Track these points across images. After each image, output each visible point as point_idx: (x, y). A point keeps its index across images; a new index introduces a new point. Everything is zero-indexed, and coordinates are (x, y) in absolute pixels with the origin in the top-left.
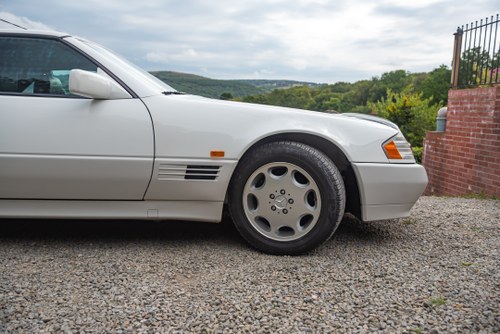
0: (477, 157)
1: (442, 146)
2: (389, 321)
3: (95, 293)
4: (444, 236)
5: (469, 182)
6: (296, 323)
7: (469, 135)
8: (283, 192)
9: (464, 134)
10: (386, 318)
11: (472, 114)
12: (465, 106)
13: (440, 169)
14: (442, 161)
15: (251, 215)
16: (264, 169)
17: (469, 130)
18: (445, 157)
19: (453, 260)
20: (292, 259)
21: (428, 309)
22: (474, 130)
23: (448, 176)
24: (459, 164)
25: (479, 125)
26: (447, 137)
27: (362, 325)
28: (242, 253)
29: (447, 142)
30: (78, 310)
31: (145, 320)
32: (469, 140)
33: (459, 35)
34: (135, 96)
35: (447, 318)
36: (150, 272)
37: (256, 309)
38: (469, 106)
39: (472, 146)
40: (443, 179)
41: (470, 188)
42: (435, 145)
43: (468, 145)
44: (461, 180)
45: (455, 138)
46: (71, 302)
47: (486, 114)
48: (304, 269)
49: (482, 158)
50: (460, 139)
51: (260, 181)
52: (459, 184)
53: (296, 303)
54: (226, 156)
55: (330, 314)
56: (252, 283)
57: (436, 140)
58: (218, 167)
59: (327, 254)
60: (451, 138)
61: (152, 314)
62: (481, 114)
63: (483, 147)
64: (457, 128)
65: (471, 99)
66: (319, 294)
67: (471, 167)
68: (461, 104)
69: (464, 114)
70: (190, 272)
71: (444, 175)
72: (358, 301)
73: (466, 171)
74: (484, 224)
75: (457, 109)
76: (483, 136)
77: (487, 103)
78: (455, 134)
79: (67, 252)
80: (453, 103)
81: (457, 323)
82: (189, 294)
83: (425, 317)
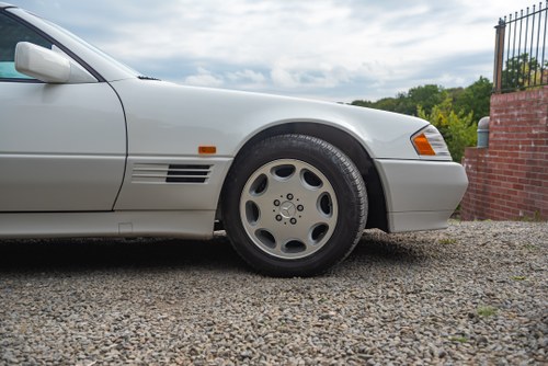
0: (528, 175)
1: (485, 164)
2: (426, 333)
3: (49, 321)
4: (492, 254)
5: (520, 206)
6: (310, 339)
7: (517, 149)
8: (290, 197)
9: (511, 148)
10: (422, 329)
11: (519, 123)
12: (510, 113)
13: (484, 193)
14: (486, 182)
15: (250, 229)
16: (266, 170)
17: (517, 143)
18: (489, 177)
19: (504, 275)
20: (304, 281)
21: (474, 319)
22: (524, 142)
23: (493, 201)
24: (507, 185)
25: (529, 136)
26: (491, 153)
27: (393, 337)
28: (240, 277)
29: (490, 159)
30: (26, 339)
31: (115, 345)
32: (517, 155)
33: (501, 28)
34: (101, 79)
35: (498, 327)
36: (122, 300)
37: (259, 327)
38: (516, 113)
39: (522, 162)
40: (489, 206)
41: (521, 214)
42: (477, 163)
43: (517, 161)
44: (509, 204)
45: (501, 154)
46: (16, 331)
47: (537, 122)
48: (318, 290)
49: (535, 176)
50: (506, 154)
51: (261, 186)
52: (508, 210)
53: (309, 319)
54: (218, 153)
55: (352, 329)
56: (253, 305)
57: (478, 158)
58: (208, 167)
59: (347, 275)
60: (495, 153)
61: (126, 338)
62: (530, 122)
63: (535, 162)
64: (503, 141)
65: (518, 104)
66: (338, 311)
67: (522, 188)
68: (507, 111)
69: (509, 123)
70: (173, 298)
71: (489, 200)
72: (386, 314)
73: (515, 193)
74: (540, 241)
75: (501, 117)
76: (535, 149)
77: (538, 108)
78: (501, 148)
79: (11, 282)
80: (496, 111)
81: (510, 332)
82: (173, 318)
83: (470, 327)
